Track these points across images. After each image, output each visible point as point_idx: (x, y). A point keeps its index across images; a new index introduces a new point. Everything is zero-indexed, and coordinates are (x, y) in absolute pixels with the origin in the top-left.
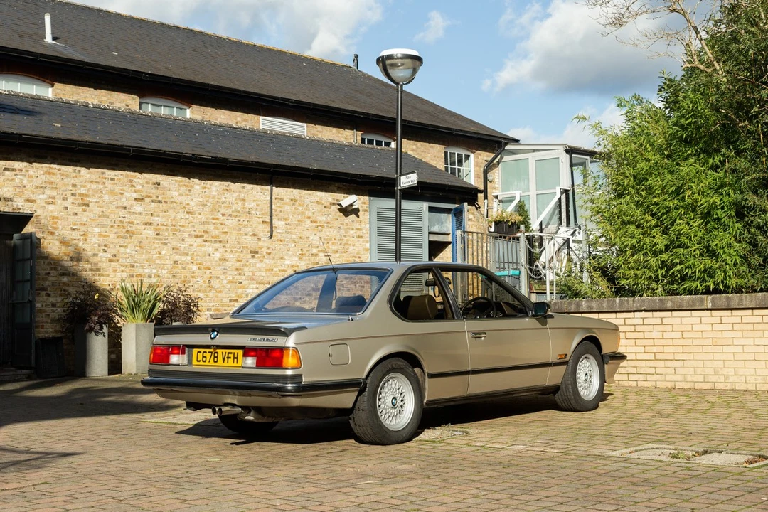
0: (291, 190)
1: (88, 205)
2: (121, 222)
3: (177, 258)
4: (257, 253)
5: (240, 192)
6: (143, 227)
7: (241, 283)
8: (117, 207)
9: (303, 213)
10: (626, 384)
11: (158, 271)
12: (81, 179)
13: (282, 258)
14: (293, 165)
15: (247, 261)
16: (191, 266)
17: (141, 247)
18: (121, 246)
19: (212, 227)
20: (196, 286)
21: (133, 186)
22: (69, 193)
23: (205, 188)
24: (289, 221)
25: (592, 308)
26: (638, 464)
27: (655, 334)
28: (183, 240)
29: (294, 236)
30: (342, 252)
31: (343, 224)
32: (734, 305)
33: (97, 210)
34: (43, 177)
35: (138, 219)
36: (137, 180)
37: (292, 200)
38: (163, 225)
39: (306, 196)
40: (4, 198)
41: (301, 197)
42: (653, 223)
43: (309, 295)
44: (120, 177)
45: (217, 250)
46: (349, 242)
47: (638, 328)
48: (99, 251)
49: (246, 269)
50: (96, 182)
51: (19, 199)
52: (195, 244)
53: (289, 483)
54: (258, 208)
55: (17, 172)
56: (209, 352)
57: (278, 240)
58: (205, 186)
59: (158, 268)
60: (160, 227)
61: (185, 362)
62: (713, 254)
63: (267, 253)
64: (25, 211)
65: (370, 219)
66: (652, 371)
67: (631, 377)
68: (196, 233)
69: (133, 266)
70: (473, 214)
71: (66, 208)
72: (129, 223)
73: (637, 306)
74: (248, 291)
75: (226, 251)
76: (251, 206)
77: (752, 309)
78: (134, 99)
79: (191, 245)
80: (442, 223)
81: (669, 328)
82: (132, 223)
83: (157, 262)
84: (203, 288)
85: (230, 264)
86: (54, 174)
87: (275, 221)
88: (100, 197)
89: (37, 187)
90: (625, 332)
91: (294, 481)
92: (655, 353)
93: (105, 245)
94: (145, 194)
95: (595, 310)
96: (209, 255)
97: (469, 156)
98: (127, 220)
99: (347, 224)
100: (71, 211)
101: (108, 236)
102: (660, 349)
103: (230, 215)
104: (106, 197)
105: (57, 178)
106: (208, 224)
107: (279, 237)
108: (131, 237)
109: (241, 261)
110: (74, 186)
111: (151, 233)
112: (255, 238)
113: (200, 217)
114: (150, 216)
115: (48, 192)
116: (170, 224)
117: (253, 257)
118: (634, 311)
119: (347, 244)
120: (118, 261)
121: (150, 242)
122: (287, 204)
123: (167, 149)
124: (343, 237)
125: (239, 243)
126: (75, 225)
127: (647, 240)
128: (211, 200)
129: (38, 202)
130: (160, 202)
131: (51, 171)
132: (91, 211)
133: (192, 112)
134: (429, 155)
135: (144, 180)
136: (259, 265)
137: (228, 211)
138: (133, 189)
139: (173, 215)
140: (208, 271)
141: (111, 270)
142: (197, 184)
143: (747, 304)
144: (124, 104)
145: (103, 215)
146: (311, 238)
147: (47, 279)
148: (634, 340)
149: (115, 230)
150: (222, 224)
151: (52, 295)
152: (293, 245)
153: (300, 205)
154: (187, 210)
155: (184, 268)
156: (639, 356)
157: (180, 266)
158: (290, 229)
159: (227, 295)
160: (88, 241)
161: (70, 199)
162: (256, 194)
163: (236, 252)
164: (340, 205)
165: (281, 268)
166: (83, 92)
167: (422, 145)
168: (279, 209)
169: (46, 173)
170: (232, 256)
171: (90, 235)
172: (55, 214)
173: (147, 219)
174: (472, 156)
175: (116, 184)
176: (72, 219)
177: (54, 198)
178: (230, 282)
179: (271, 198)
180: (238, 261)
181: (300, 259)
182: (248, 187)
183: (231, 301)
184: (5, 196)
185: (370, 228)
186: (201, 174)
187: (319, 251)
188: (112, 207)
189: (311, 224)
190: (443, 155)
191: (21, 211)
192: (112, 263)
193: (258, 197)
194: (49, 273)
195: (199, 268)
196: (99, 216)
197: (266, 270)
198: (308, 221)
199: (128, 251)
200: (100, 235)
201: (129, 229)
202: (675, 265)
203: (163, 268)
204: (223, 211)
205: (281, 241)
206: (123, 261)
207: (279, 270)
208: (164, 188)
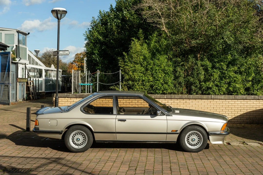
32: (173, 98)
62: (166, 83)
77: (177, 99)
143: (177, 98)
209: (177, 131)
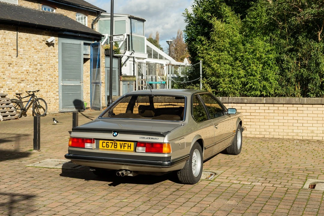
56: (111, 143)
61: (95, 147)
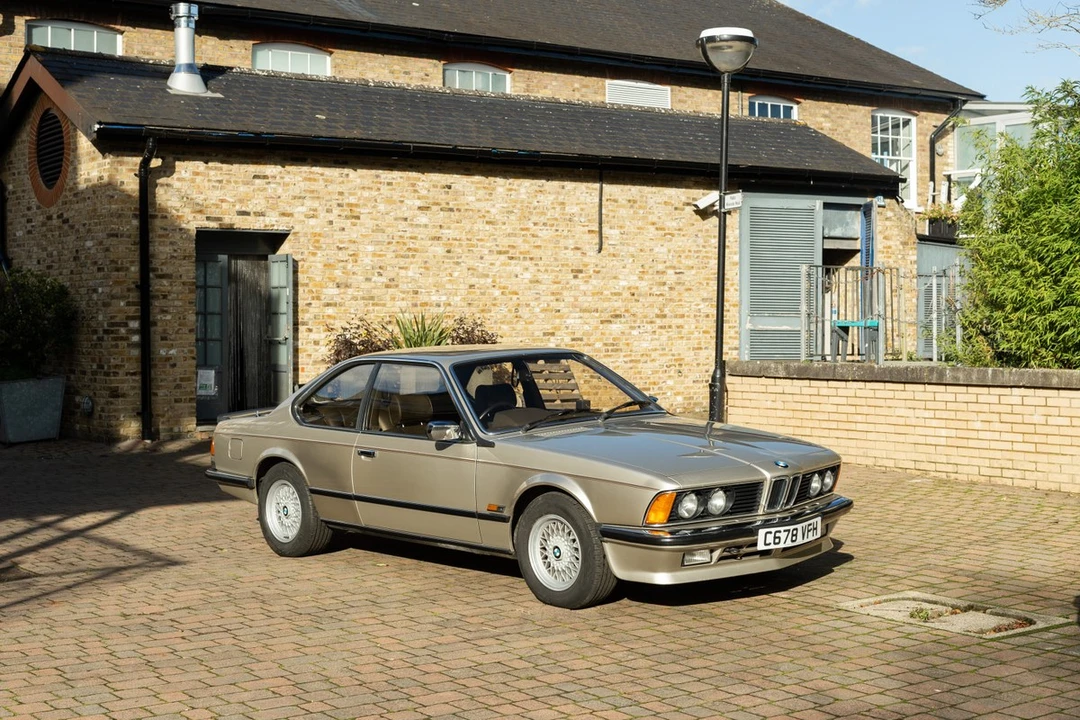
0: (629, 187)
1: (358, 218)
2: (401, 237)
3: (473, 281)
4: (581, 271)
5: (558, 193)
6: (430, 242)
7: (559, 311)
8: (396, 219)
9: (644, 218)
10: (999, 481)
11: (448, 298)
12: (350, 185)
13: (615, 278)
14: (630, 156)
15: (568, 283)
16: (492, 290)
17: (427, 269)
18: (400, 268)
19: (520, 241)
20: (499, 316)
21: (416, 191)
22: (334, 203)
23: (511, 190)
24: (625, 230)
25: (958, 379)
26: (859, 624)
27: (1036, 419)
28: (482, 258)
29: (632, 249)
30: (699, 268)
31: (702, 231)
33: (370, 224)
34: (302, 184)
35: (421, 233)
36: (420, 184)
37: (629, 201)
38: (456, 239)
39: (650, 196)
40: (254, 213)
41: (642, 197)
42: (1039, 270)
43: (652, 322)
44: (399, 180)
45: (527, 269)
46: (710, 255)
47: (1017, 409)
48: (373, 275)
49: (565, 293)
50: (369, 188)
51: (272, 213)
52: (498, 263)
53: (434, 627)
54: (583, 213)
55: (270, 180)
57: (609, 255)
58: (510, 187)
59: (449, 294)
60: (451, 241)
63: (594, 271)
64: (281, 228)
65: (740, 222)
66: (1032, 467)
67: (1006, 473)
68: (498, 249)
69: (416, 293)
70: (893, 210)
71: (331, 223)
72: (411, 238)
73: (1013, 380)
74: (569, 321)
75: (539, 270)
76: (573, 211)
78: (435, 66)
79: (492, 264)
80: (847, 224)
81: (1055, 411)
82: (415, 238)
83: (448, 286)
84: (507, 319)
85: (544, 287)
86: (315, 180)
87: (606, 230)
88: (374, 207)
89: (295, 198)
90: (1000, 413)
91: (444, 624)
92: (1036, 443)
93: (380, 267)
94: (431, 201)
95: (961, 382)
96: (517, 276)
97: (910, 120)
98: (408, 235)
99: (707, 231)
100: (336, 225)
101: (385, 255)
102: (1043, 439)
103: (545, 224)
104: (382, 207)
105: (319, 185)
106: (515, 235)
107: (612, 251)
108: (413, 256)
109: (559, 283)
110: (341, 194)
111: (440, 250)
112: (579, 253)
113: (504, 227)
114: (438, 229)
115: (308, 203)
116: (464, 237)
117: (575, 277)
118: (1011, 387)
119: (707, 257)
120: (397, 286)
121: (438, 262)
122: (623, 206)
123: (459, 143)
124: (701, 248)
125: (556, 259)
126: (342, 242)
127: (1032, 293)
128: (518, 206)
129: (296, 215)
130: (451, 210)
131: (311, 176)
132: (361, 225)
133: (513, 80)
134: (848, 122)
135: (430, 182)
136: (583, 287)
137: (542, 218)
138: (416, 195)
139: (468, 227)
140: (515, 297)
141: (388, 297)
142: (501, 185)
144: (422, 74)
145: (378, 229)
146: (656, 250)
147: (308, 312)
148: (1010, 425)
149: (392, 247)
150: (533, 236)
151: (314, 330)
152: (631, 260)
153: (640, 207)
154: (487, 219)
155: (483, 294)
156: (1017, 447)
157: (478, 291)
158: (627, 239)
159: (541, 327)
160: (359, 262)
161: (336, 211)
162: (581, 194)
163: (553, 271)
164: (696, 206)
165: (614, 291)
166: (370, 61)
167: (838, 109)
168: (611, 214)
169: (305, 179)
170: (546, 277)
171: (361, 255)
172: (318, 230)
173: (435, 232)
174: (914, 120)
175: (394, 189)
176: (338, 236)
177: (315, 210)
178: (544, 310)
179: (601, 200)
180: (555, 283)
181: (641, 279)
182: (569, 185)
183: (545, 334)
184: (254, 210)
185: (740, 235)
186: (505, 172)
187: (667, 268)
188: (389, 219)
189: (656, 232)
190: (870, 121)
191: (275, 228)
192: (389, 290)
193: (582, 199)
194: (310, 304)
195: (503, 293)
196: (373, 231)
197: (593, 294)
198: (652, 229)
199: (410, 274)
200: (374, 254)
201: (412, 246)
202: (1066, 328)
203: (456, 294)
204: (534, 219)
205: (614, 255)
206: (403, 287)
207: (612, 294)
208: (456, 192)
209: (500, 509)
